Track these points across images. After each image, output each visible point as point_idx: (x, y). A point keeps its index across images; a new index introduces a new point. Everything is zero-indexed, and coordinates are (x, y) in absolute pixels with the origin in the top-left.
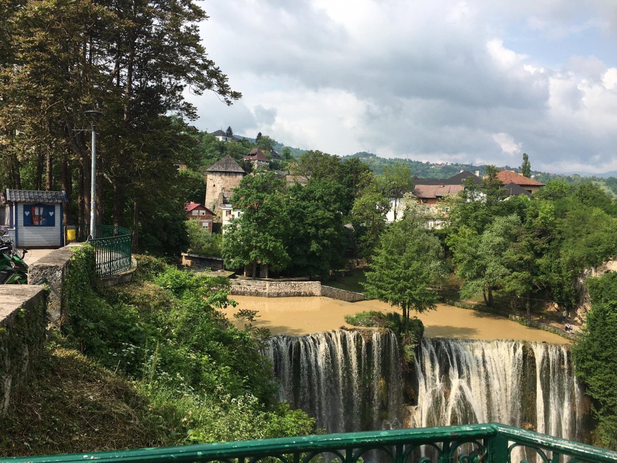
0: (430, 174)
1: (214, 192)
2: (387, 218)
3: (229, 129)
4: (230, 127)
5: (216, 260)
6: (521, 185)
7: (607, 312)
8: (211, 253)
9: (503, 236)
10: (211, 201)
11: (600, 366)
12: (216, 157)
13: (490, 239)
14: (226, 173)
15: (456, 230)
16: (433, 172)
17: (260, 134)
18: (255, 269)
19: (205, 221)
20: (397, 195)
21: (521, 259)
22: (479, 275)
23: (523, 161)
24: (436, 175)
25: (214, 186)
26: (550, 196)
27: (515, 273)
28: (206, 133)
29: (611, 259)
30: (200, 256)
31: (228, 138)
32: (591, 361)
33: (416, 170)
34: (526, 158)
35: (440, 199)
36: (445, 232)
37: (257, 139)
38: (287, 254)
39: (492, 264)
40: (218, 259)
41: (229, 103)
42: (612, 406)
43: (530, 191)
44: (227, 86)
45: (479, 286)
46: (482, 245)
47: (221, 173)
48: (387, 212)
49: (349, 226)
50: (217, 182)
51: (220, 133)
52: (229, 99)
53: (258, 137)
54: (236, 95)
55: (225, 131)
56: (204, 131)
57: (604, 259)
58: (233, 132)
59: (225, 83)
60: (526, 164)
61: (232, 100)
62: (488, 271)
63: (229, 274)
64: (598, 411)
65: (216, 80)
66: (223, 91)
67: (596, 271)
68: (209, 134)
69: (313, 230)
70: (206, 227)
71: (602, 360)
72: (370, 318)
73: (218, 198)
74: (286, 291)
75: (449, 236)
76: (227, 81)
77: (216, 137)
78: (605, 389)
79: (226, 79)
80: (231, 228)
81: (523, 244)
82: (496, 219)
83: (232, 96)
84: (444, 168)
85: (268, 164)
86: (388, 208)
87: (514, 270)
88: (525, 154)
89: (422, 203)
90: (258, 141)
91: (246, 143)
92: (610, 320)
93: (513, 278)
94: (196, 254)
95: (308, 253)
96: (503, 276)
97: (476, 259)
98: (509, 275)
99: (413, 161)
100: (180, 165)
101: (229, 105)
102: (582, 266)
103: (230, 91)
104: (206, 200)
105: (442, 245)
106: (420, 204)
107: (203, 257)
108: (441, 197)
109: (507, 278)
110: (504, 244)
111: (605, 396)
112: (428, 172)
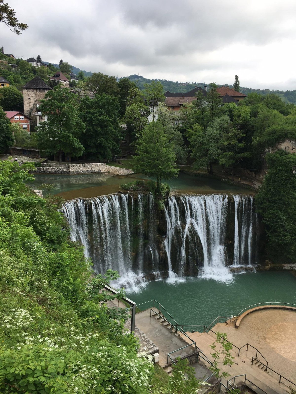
0: (179, 90)
1: (29, 103)
2: (148, 120)
3: (39, 57)
4: (39, 56)
5: (34, 151)
6: (233, 97)
7: (277, 174)
8: (31, 146)
9: (219, 130)
10: (28, 109)
11: (271, 206)
12: (30, 78)
13: (211, 132)
14: (36, 89)
15: (192, 127)
16: (181, 89)
17: (61, 61)
18: (61, 156)
19: (24, 123)
20: (155, 104)
21: (229, 144)
22: (204, 155)
23: (235, 80)
24: (182, 91)
25: (29, 98)
26: (249, 103)
27: (225, 153)
28: (21, 59)
29: (281, 142)
30: (22, 148)
31: (38, 64)
32: (266, 203)
33: (170, 87)
34: (237, 78)
35: (182, 106)
36: (184, 128)
37: (60, 65)
38: (82, 146)
39: (212, 148)
40: (35, 150)
41: (18, 32)
42: (276, 228)
43: (238, 100)
44: (15, 19)
45: (204, 162)
46: (206, 136)
47: (33, 89)
48: (148, 116)
49: (124, 126)
50: (31, 96)
51: (32, 60)
52: (18, 29)
53: (60, 63)
54: (23, 26)
55: (36, 58)
56: (20, 59)
57: (277, 142)
58: (41, 59)
59: (13, 17)
60: (237, 82)
61: (21, 30)
62: (210, 152)
63: (42, 160)
64: (268, 231)
65: (6, 14)
66: (13, 22)
67: (272, 150)
68: (24, 61)
69: (99, 129)
70: (26, 128)
71: (273, 202)
72: (137, 185)
73: (32, 107)
74: (83, 170)
75: (187, 131)
76: (15, 15)
77: (30, 63)
78: (273, 219)
79: (13, 13)
80: (42, 128)
81: (231, 135)
82: (215, 119)
83: (20, 27)
84: (187, 86)
85: (69, 83)
86: (149, 113)
87: (225, 151)
88: (236, 76)
89: (170, 109)
90: (60, 66)
91: (51, 67)
92: (278, 179)
93: (224, 156)
94: (19, 147)
95: (96, 144)
96: (218, 155)
97: (202, 145)
98: (222, 154)
99: (167, 81)
100: (4, 84)
101: (18, 34)
102: (264, 147)
103: (18, 23)
104: (24, 109)
105: (183, 136)
106: (169, 110)
107: (24, 149)
108: (182, 105)
109: (221, 156)
110: (220, 135)
111: (273, 223)
112: (177, 89)
